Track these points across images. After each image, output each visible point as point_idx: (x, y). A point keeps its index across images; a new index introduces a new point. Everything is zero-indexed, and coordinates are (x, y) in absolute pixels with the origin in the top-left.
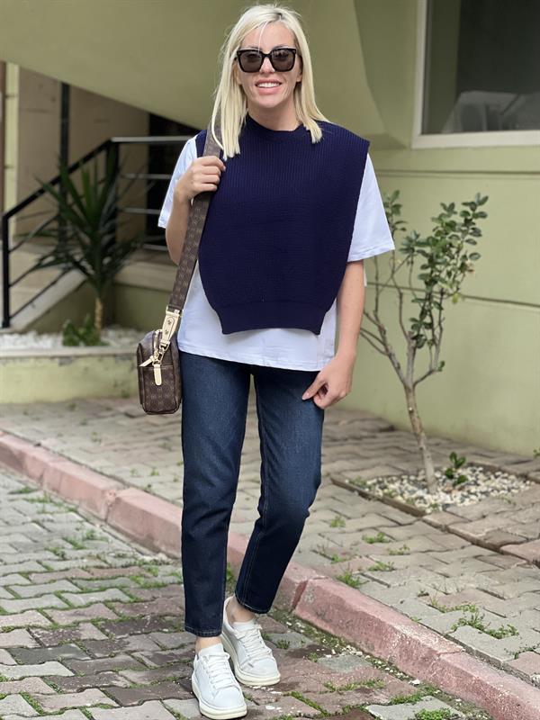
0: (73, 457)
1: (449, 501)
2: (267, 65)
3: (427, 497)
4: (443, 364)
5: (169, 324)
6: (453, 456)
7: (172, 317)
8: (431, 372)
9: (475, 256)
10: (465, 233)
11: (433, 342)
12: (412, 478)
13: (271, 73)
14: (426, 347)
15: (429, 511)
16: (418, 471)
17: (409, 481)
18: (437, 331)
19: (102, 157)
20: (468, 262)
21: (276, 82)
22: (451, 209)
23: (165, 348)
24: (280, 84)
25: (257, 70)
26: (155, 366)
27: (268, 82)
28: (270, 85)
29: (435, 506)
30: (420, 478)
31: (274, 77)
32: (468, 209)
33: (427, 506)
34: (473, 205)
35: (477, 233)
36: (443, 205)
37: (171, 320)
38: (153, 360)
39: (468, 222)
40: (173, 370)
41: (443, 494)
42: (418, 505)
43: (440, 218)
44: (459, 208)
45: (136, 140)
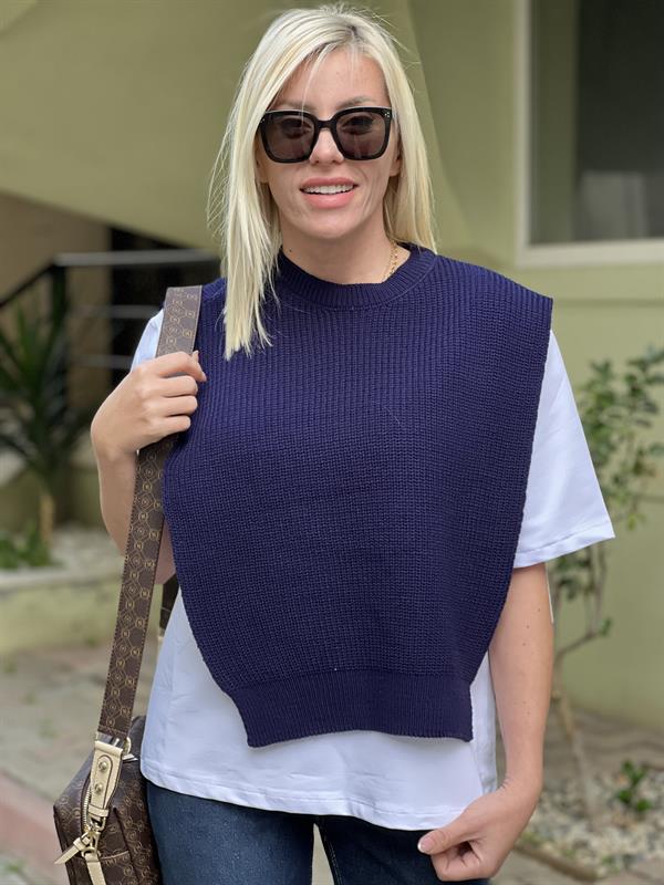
1: (630, 850)
2: (326, 145)
3: (595, 842)
4: (608, 623)
5: (103, 769)
7: (107, 755)
8: (589, 637)
9: (655, 449)
10: (633, 408)
11: (592, 588)
12: (558, 797)
13: (335, 162)
14: (580, 599)
15: (602, 871)
16: (565, 781)
17: (554, 805)
18: (597, 571)
19: (43, 289)
20: (648, 461)
21: (347, 183)
22: (604, 370)
23: (100, 824)
24: (355, 186)
25: (302, 157)
26: (88, 857)
27: (328, 184)
28: (333, 190)
29: (610, 860)
30: (571, 797)
31: (343, 172)
32: (635, 371)
33: (597, 861)
34: (642, 364)
35: (652, 408)
36: (594, 366)
37: (106, 763)
38: (82, 847)
39: (635, 391)
40: (132, 861)
41: (615, 834)
42: (583, 861)
43: (589, 387)
44: (620, 369)
45: (91, 262)
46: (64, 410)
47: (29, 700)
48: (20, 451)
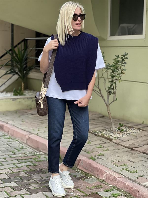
0: (17, 126)
1: (119, 136)
3: (113, 135)
4: (117, 99)
6: (120, 124)
8: (113, 101)
9: (125, 69)
10: (122, 63)
11: (114, 93)
14: (112, 94)
16: (111, 128)
17: (108, 131)
18: (115, 90)
19: (23, 43)
20: (123, 71)
22: (118, 57)
23: (43, 98)
26: (41, 103)
29: (115, 138)
30: (111, 130)
32: (123, 57)
33: (113, 138)
34: (124, 56)
35: (125, 63)
36: (116, 56)
39: (123, 60)
40: (46, 104)
41: (117, 134)
42: (111, 137)
43: (115, 59)
44: (120, 57)
45: (32, 38)
46: (26, 67)
47: (20, 117)
48: (18, 74)
